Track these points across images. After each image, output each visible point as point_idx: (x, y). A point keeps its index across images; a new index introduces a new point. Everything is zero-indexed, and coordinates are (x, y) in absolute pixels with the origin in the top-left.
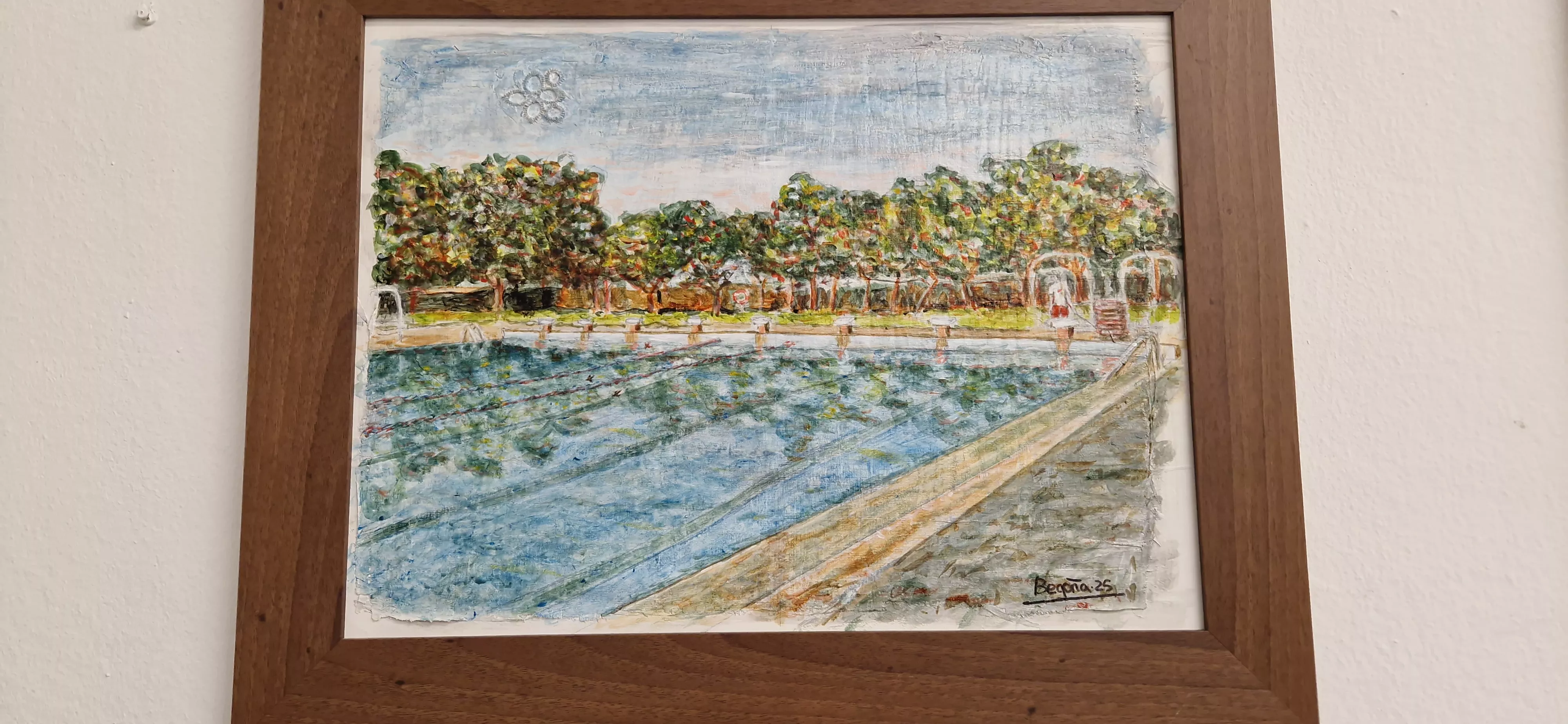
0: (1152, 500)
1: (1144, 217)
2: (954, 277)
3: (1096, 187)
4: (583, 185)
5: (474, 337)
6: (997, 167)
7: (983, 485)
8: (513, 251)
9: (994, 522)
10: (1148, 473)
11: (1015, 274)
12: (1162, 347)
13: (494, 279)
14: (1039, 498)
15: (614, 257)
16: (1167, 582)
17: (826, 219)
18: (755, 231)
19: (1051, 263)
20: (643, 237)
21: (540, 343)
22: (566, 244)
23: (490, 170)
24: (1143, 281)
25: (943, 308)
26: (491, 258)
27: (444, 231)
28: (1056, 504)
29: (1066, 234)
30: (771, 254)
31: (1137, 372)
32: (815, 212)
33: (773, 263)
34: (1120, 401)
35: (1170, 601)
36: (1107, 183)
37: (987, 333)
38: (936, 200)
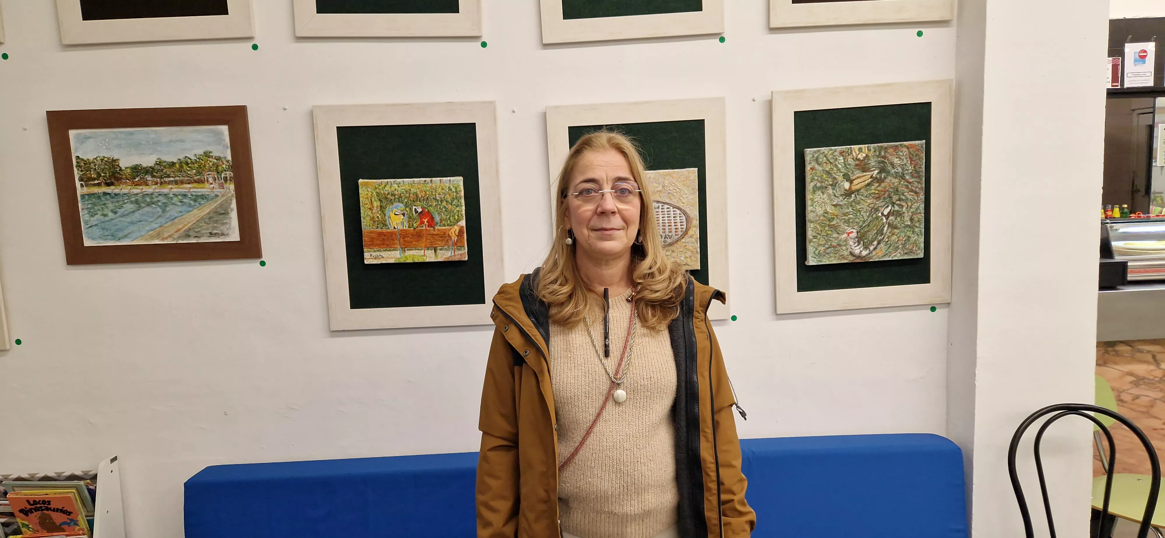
0: (231, 218)
1: (226, 165)
2: (190, 177)
3: (216, 160)
4: (116, 161)
5: (100, 192)
6: (197, 156)
7: (199, 217)
8: (104, 175)
9: (202, 223)
10: (229, 213)
11: (202, 177)
12: (231, 190)
13: (101, 180)
14: (210, 218)
15: (124, 175)
16: (234, 232)
17: (165, 167)
18: (151, 169)
19: (209, 174)
20: (129, 171)
21: (112, 192)
22: (115, 173)
23: (98, 159)
24: (227, 177)
25: (189, 183)
26: (101, 176)
27: (90, 171)
28: (213, 219)
29: (211, 169)
30: (155, 174)
31: (226, 195)
32: (162, 166)
33: (155, 176)
34: (224, 200)
35: (234, 236)
36: (218, 159)
37: (198, 188)
38: (185, 163)
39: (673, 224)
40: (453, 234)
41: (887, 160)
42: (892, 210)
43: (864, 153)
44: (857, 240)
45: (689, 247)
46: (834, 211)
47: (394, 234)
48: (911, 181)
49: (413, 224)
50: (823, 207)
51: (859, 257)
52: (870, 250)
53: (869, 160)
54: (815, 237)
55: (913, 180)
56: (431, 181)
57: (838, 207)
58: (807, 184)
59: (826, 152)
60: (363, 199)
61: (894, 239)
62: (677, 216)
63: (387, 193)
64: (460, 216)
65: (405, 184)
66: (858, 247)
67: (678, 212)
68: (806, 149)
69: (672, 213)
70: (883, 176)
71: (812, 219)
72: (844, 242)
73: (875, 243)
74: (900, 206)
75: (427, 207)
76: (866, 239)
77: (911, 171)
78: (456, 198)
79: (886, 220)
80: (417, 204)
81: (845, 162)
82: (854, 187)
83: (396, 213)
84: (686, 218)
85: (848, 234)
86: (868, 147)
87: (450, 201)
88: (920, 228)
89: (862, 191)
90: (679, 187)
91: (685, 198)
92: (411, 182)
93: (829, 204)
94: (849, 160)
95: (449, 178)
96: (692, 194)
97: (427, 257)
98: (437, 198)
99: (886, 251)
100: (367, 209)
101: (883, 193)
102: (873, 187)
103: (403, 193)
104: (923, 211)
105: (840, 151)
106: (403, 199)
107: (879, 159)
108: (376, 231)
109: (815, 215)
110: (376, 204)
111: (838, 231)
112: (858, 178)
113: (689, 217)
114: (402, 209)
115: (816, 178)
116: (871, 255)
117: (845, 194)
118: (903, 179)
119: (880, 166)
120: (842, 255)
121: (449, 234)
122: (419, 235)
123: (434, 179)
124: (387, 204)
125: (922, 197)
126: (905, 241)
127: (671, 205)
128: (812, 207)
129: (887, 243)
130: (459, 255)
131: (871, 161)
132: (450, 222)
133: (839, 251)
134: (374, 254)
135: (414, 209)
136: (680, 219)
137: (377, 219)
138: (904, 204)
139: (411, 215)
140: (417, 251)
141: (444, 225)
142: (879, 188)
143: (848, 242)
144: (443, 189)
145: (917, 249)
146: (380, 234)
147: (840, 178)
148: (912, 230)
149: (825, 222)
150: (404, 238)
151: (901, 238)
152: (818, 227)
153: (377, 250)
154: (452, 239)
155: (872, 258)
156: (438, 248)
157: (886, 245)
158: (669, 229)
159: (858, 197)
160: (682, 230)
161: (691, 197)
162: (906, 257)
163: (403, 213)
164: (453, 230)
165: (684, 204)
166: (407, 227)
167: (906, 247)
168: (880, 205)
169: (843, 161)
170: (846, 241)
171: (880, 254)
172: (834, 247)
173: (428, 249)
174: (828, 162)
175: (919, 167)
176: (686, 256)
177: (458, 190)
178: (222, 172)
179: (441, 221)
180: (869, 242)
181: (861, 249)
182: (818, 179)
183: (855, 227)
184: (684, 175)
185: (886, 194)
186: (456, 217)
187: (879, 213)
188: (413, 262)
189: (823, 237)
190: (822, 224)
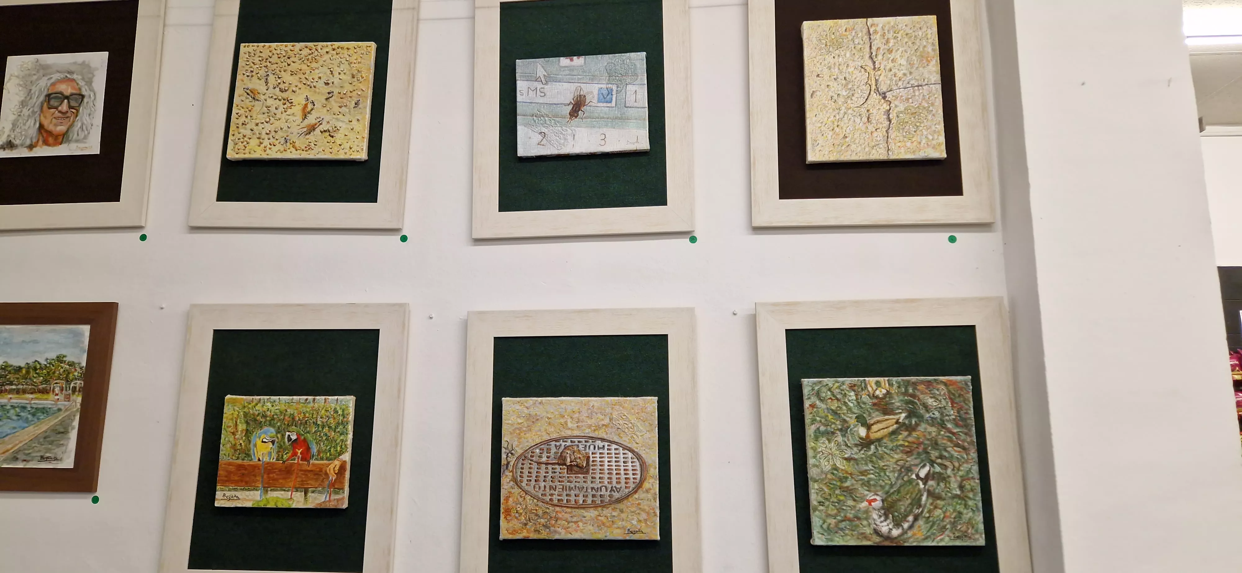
0: (69, 438)
1: (79, 373)
2: (35, 386)
3: (69, 365)
6: (48, 360)
7: (34, 435)
9: (35, 443)
10: (69, 432)
12: (77, 404)
14: (45, 438)
16: (68, 457)
17: (10, 372)
19: (55, 383)
24: (76, 388)
25: (32, 393)
28: (48, 439)
29: (61, 376)
31: (70, 409)
32: (7, 370)
34: (66, 416)
35: (68, 462)
36: (72, 364)
37: (40, 399)
38: (34, 368)
39: (622, 472)
40: (332, 471)
41: (918, 400)
42: (931, 472)
43: (883, 388)
44: (883, 512)
45: (644, 506)
46: (846, 467)
47: (257, 469)
48: (955, 431)
49: (283, 456)
50: (831, 461)
51: (888, 538)
52: (903, 529)
53: (891, 398)
54: (822, 503)
55: (958, 430)
56: (314, 400)
57: (852, 462)
58: (807, 427)
59: (830, 385)
60: (226, 420)
61: (938, 514)
62: (628, 461)
63: (257, 413)
64: (343, 447)
65: (281, 402)
66: (885, 524)
67: (630, 455)
68: (802, 380)
69: (622, 456)
70: (913, 422)
71: (815, 476)
72: (864, 514)
73: (911, 518)
74: (944, 467)
75: (303, 433)
76: (896, 512)
77: (954, 417)
78: (342, 423)
79: (923, 486)
80: (292, 429)
81: (857, 399)
82: (872, 434)
83: (264, 440)
84: (641, 465)
85: (870, 502)
86: (888, 380)
87: (333, 427)
88: (975, 500)
89: (885, 441)
90: (631, 422)
91: (640, 437)
92: (288, 401)
93: (839, 457)
94: (863, 396)
95: (336, 397)
96: (649, 431)
97: (294, 501)
98: (318, 423)
99: (928, 531)
100: (229, 433)
101: (915, 446)
102: (900, 436)
103: (277, 415)
104: (977, 476)
105: (850, 384)
106: (275, 422)
107: (906, 398)
108: (236, 463)
109: (819, 470)
110: (242, 427)
111: (854, 496)
112: (878, 422)
113: (645, 463)
114: (272, 435)
115: (818, 419)
116: (905, 536)
117: (861, 444)
118: (943, 428)
119: (909, 407)
120: (862, 534)
121: (326, 471)
122: (287, 471)
123: (318, 397)
124: (254, 428)
125: (974, 454)
126: (955, 518)
127: (620, 445)
128: (814, 460)
129: (929, 521)
130: (336, 501)
131: (895, 399)
132: (330, 455)
133: (857, 526)
134: (228, 494)
135: (286, 436)
136: (632, 466)
137: (239, 447)
138: (947, 463)
139: (282, 444)
140: (283, 492)
141: (322, 459)
142: (910, 439)
143: (870, 514)
144: (327, 411)
145: (973, 532)
146: (240, 467)
147: (852, 421)
148: (963, 502)
149: (835, 482)
150: (268, 474)
151: (948, 514)
152: (826, 490)
153: (233, 489)
154: (329, 477)
155: (908, 542)
156: (310, 489)
157: (927, 523)
158: (617, 478)
159: (880, 449)
160: (635, 481)
161: (648, 435)
162: (958, 543)
163: (273, 440)
164: (332, 466)
165: (638, 445)
166: (274, 460)
167: (957, 527)
168: (912, 463)
169: (854, 398)
170: (867, 512)
171: (920, 536)
172: (850, 520)
173: (297, 491)
174: (834, 398)
175: (965, 413)
176: (641, 518)
177: (346, 412)
178: (72, 381)
179: (319, 452)
180: (900, 516)
181: (891, 526)
182: (821, 421)
183: (879, 493)
184: (639, 405)
185: (920, 448)
186: (339, 449)
187: (912, 475)
188: (275, 507)
189: (833, 504)
190: (830, 485)
